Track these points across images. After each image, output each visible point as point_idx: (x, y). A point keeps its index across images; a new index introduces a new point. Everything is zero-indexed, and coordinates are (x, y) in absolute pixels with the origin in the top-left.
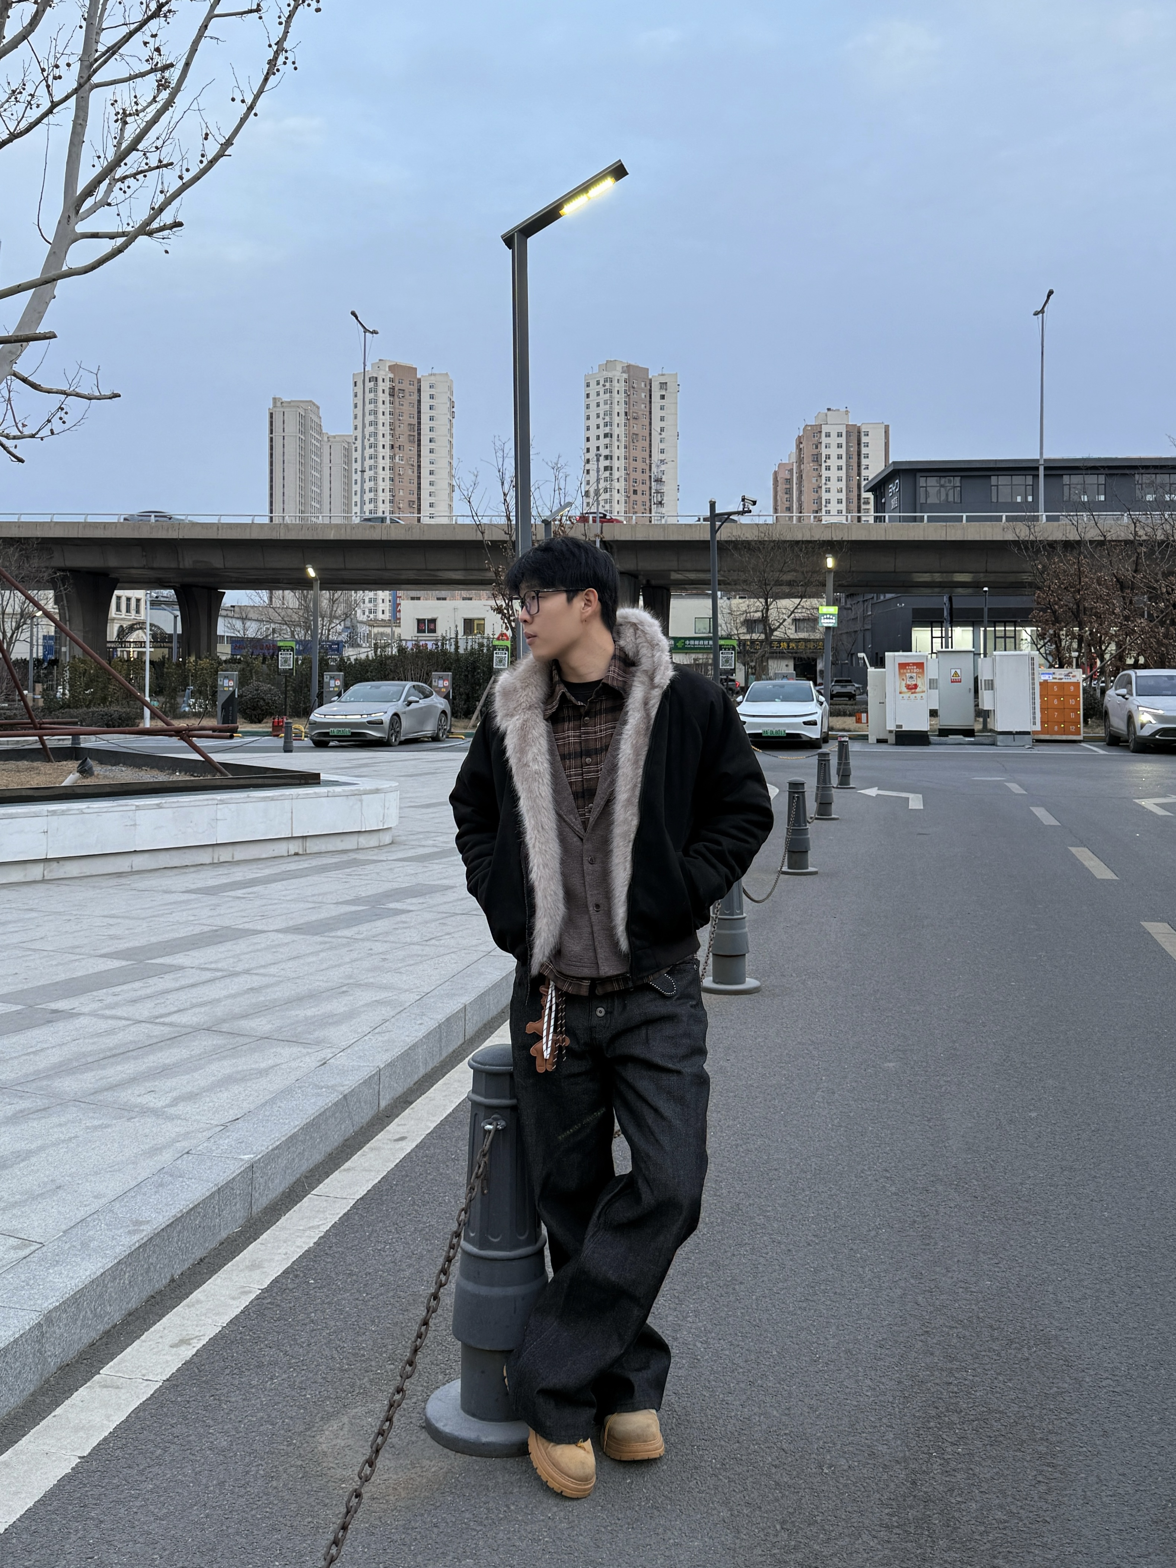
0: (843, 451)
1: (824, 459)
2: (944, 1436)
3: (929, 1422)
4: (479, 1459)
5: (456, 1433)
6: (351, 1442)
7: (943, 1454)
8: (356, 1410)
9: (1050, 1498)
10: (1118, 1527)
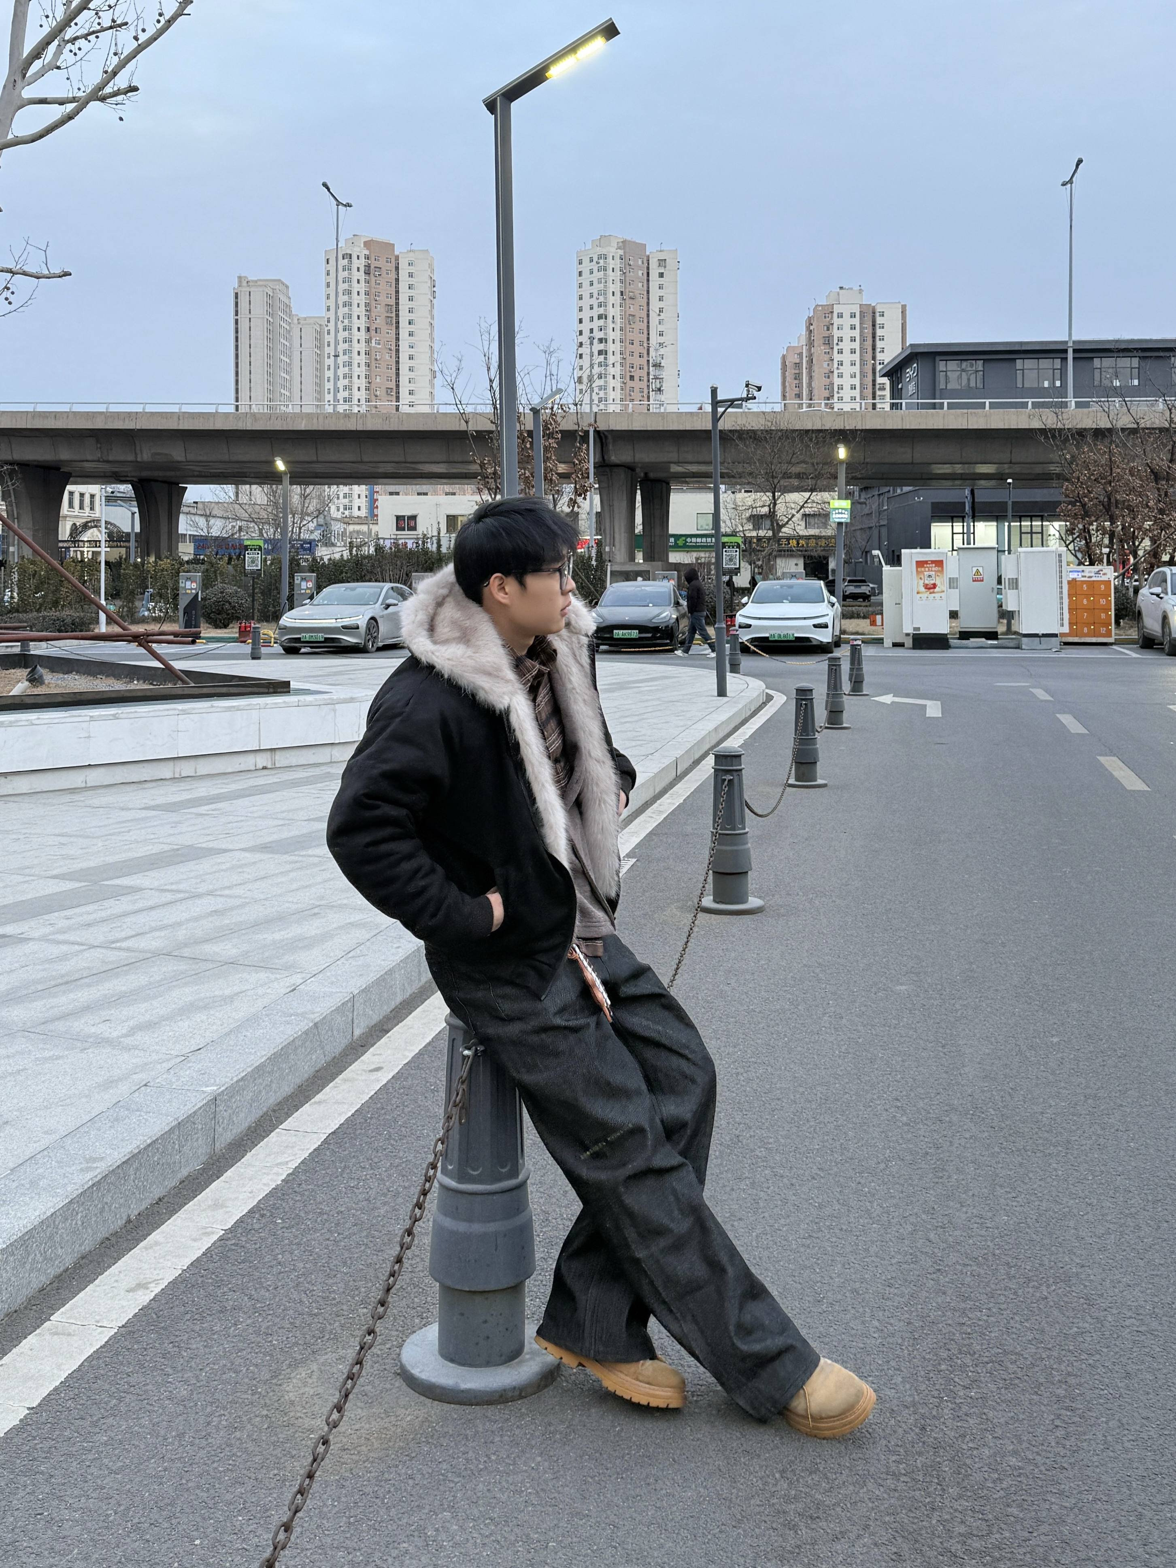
0: (856, 333)
1: (836, 341)
2: (956, 1380)
3: (940, 1364)
4: (457, 1407)
5: (433, 1380)
6: (320, 1390)
7: (955, 1398)
8: (326, 1357)
9: (1068, 1443)
10: (1141, 1472)
